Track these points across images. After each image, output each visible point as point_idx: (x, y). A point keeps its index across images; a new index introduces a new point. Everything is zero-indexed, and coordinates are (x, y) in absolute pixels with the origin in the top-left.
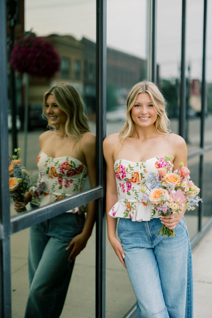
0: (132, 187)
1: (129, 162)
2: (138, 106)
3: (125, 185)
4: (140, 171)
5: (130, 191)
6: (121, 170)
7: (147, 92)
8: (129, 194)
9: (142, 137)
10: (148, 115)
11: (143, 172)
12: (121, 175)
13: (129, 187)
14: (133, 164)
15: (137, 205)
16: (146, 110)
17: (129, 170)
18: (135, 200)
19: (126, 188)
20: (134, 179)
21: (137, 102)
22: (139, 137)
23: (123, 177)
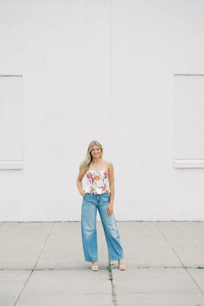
0: (94, 181)
1: (94, 172)
2: (93, 150)
3: (91, 180)
4: (98, 175)
5: (94, 183)
6: (90, 174)
7: (96, 145)
8: (93, 184)
9: (96, 163)
10: (98, 153)
11: (99, 176)
12: (90, 177)
13: (93, 181)
14: (95, 172)
15: (96, 188)
16: (96, 151)
17: (94, 175)
18: (95, 187)
19: (92, 182)
20: (95, 178)
21: (93, 148)
22: (95, 163)
23: (91, 177)
